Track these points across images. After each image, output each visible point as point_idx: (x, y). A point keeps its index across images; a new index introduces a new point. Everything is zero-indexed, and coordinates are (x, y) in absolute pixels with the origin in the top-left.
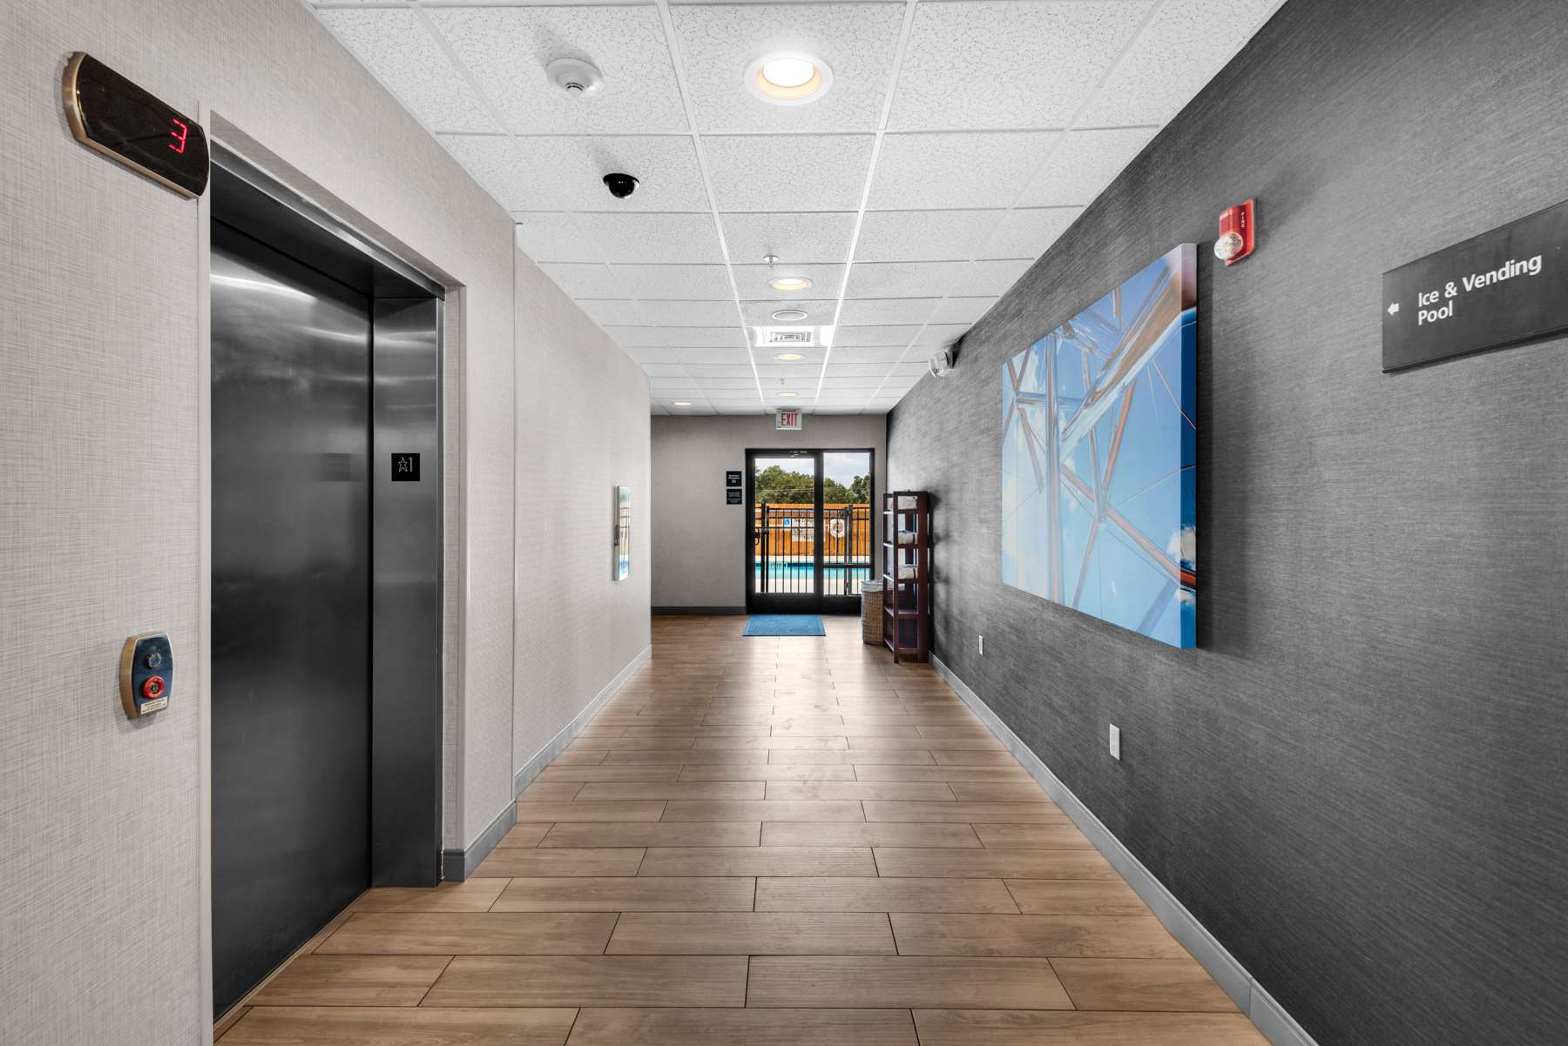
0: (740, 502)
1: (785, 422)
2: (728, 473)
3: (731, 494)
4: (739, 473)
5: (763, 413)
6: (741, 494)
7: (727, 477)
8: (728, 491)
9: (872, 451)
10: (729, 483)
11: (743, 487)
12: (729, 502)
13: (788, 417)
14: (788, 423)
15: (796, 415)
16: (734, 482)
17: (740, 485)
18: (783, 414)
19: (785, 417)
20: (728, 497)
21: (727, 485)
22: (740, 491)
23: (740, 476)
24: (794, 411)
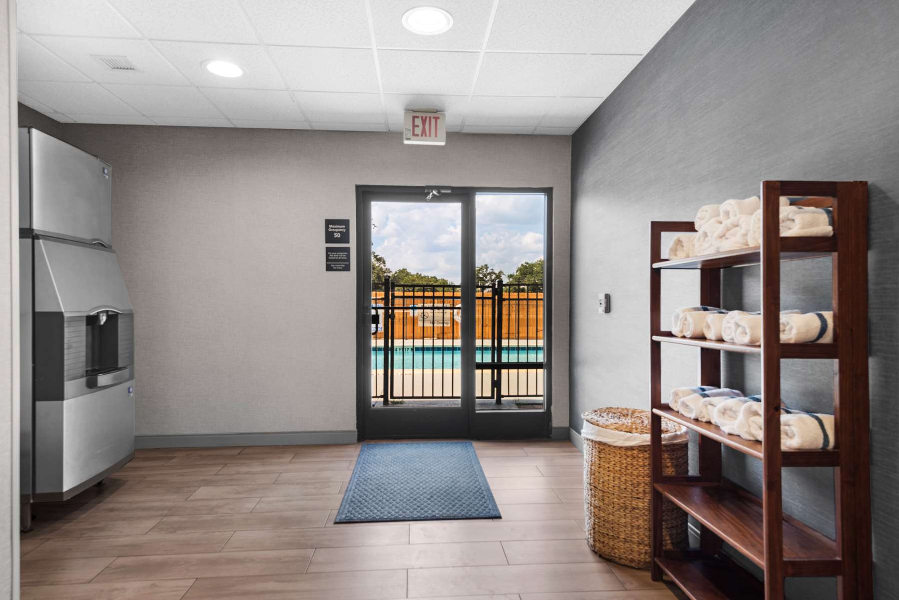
0: (347, 268)
1: (418, 131)
2: (328, 222)
3: (333, 256)
4: (346, 223)
5: (383, 129)
6: (348, 256)
7: (327, 227)
8: (328, 250)
9: (548, 191)
10: (329, 238)
11: (352, 245)
12: (329, 268)
13: (424, 122)
14: (424, 131)
15: (436, 119)
16: (337, 235)
17: (348, 242)
18: (414, 117)
19: (418, 122)
20: (328, 260)
21: (327, 242)
22: (347, 250)
23: (347, 228)
24: (436, 112)
